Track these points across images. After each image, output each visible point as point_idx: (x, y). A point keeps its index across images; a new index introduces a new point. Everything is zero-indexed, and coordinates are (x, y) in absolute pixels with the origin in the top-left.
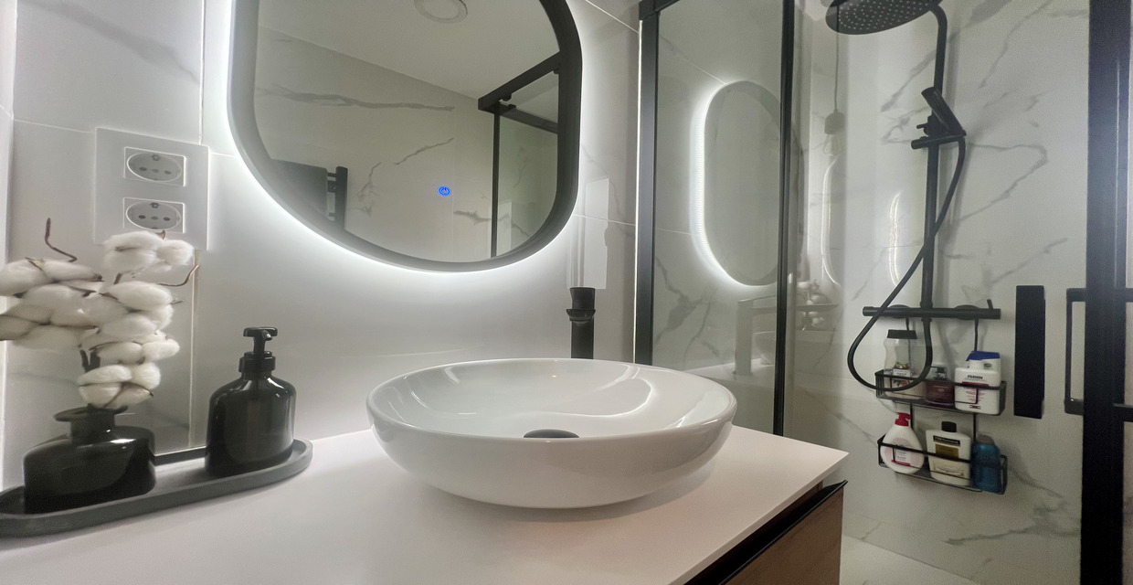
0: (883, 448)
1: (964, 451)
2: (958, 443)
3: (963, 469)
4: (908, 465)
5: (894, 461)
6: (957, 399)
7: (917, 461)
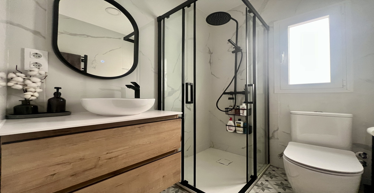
0: (227, 126)
1: (242, 125)
2: (240, 123)
3: (242, 129)
4: (232, 130)
5: (229, 129)
6: (240, 113)
7: (233, 128)
